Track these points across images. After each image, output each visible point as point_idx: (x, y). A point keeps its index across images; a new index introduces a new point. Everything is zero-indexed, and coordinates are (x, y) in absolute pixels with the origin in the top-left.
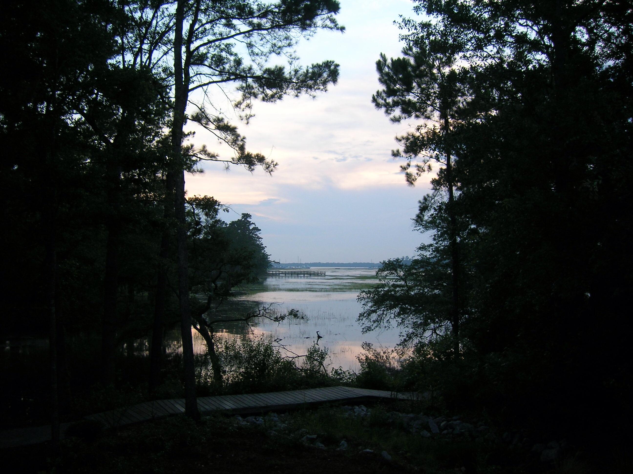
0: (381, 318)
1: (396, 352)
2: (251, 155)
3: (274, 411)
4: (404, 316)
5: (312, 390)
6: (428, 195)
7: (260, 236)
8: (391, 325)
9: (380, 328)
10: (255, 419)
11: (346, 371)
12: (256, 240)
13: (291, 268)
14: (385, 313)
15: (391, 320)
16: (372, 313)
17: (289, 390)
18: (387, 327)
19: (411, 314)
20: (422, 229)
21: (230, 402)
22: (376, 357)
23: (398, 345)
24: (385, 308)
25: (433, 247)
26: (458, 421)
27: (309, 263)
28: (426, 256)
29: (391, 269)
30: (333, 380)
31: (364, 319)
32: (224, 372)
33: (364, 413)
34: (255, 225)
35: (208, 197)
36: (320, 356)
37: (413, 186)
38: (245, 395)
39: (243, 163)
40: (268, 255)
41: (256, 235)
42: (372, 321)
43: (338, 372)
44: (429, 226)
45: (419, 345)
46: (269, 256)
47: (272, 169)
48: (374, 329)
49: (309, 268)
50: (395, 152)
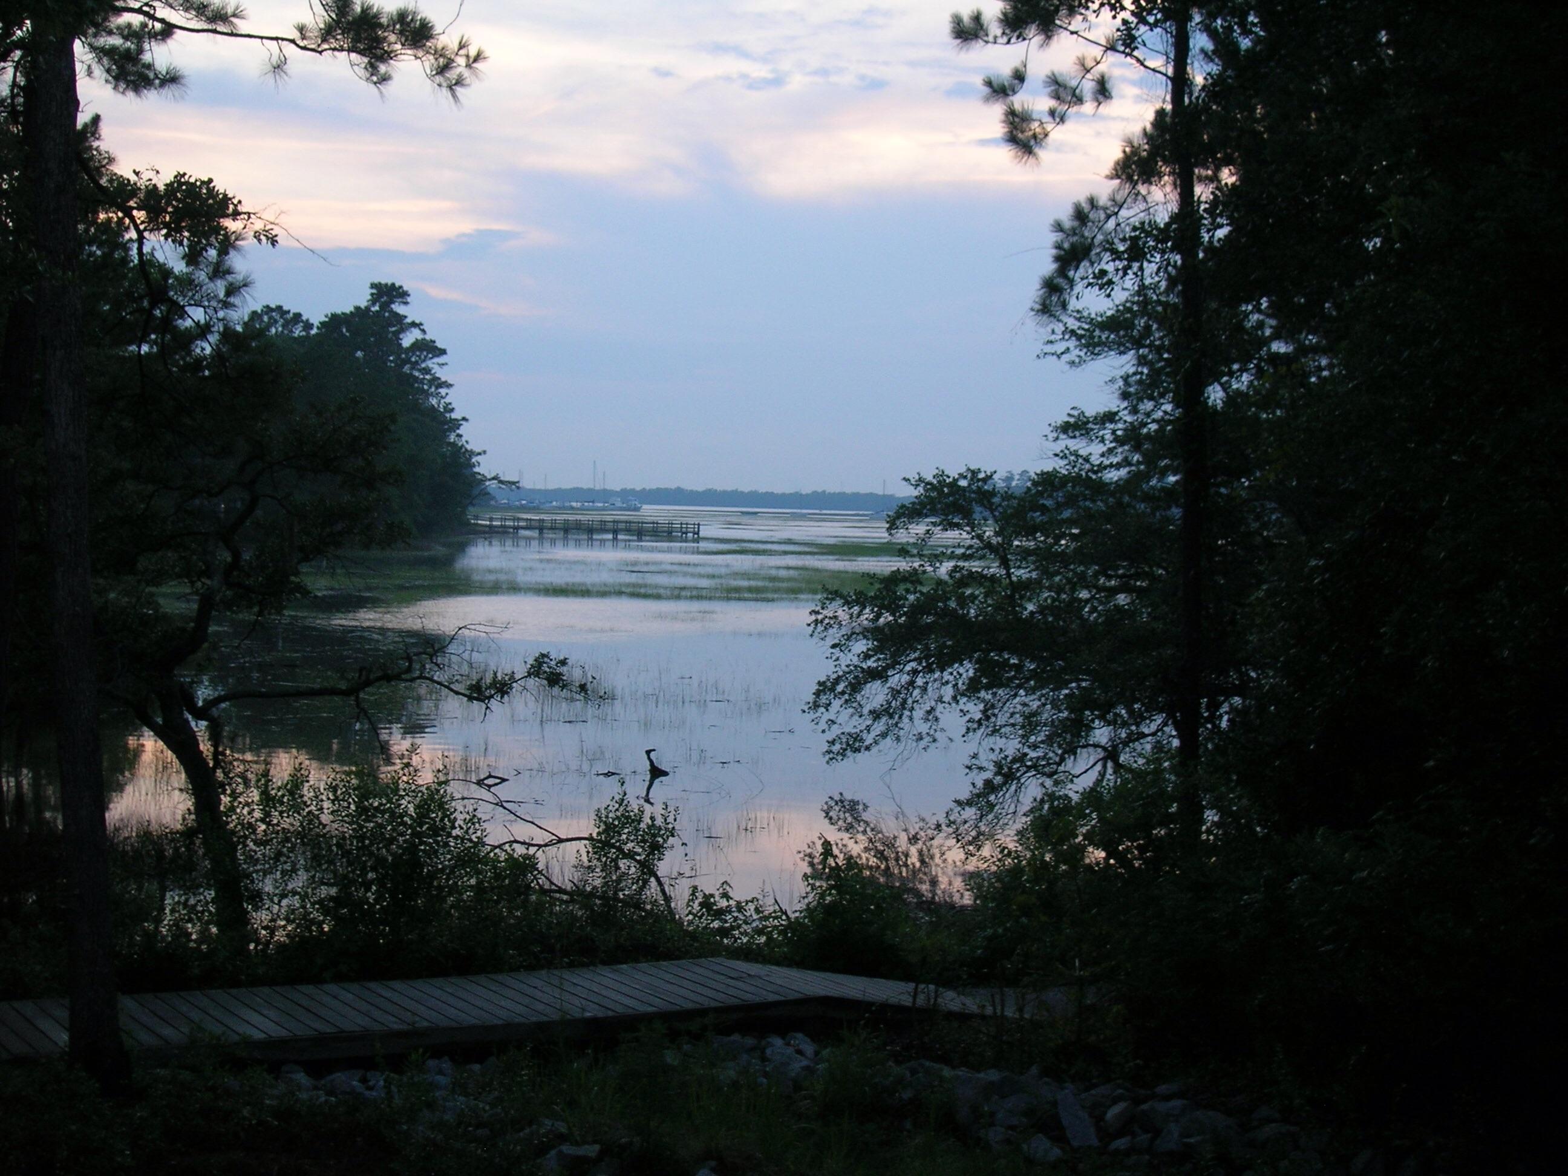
0: (905, 701)
1: (951, 830)
2: (377, 16)
3: (437, 1053)
4: (994, 694)
5: (605, 971)
6: (1092, 201)
7: (442, 374)
8: (942, 730)
9: (898, 739)
10: (364, 1080)
11: (747, 902)
12: (427, 394)
13: (564, 508)
14: (920, 681)
15: (940, 707)
16: (866, 683)
17: (513, 969)
18: (927, 739)
19: (1020, 687)
20: (1077, 352)
21: (265, 1012)
22: (881, 855)
23: (958, 803)
24: (918, 660)
25: (1116, 422)
26: (1177, 1103)
27: (638, 488)
28: (1087, 460)
29: (948, 506)
30: (693, 936)
31: (836, 704)
32: (256, 898)
33: (805, 1063)
34: (424, 331)
35: (192, 180)
36: (644, 841)
37: (1032, 160)
38: (332, 988)
39: (342, 49)
40: (472, 453)
41: (427, 371)
42: (865, 711)
43: (715, 904)
44: (1104, 337)
45: (1046, 807)
46: (479, 458)
47: (460, 76)
48: (876, 742)
49: (637, 509)
50: (966, 19)
